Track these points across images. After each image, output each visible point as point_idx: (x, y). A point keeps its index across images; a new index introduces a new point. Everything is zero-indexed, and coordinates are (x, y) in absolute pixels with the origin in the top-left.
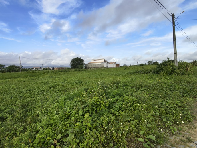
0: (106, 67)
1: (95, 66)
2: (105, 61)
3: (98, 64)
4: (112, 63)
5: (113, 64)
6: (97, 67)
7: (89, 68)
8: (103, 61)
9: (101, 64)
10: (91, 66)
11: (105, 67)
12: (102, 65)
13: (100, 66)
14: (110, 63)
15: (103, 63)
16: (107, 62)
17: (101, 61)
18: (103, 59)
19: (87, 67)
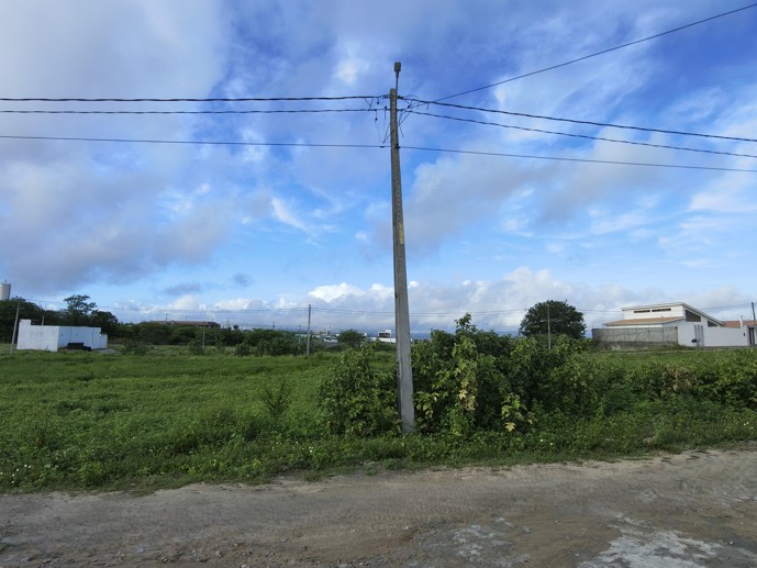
0: (689, 344)
1: (633, 339)
2: (692, 315)
3: (649, 330)
5: (745, 328)
6: (643, 344)
7: (607, 345)
8: (679, 312)
9: (662, 330)
10: (617, 339)
11: (681, 343)
12: (668, 336)
13: (658, 338)
14: (723, 324)
15: (674, 325)
16: (702, 318)
17: (666, 314)
18: (684, 305)
19: (598, 341)
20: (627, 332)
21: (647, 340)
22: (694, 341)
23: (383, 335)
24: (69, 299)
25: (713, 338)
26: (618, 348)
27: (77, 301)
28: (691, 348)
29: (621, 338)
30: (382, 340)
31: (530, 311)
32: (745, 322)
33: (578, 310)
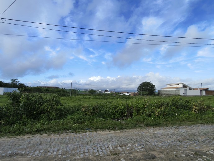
0: (183, 95)
1: (168, 93)
2: (185, 86)
3: (172, 91)
4: (197, 89)
5: (199, 91)
6: (171, 94)
7: (162, 95)
8: (181, 86)
9: (176, 91)
10: (164, 93)
11: (180, 94)
13: (174, 93)
14: (194, 89)
15: (179, 89)
16: (188, 87)
17: (178, 86)
18: (182, 83)
19: (159, 94)
20: (167, 91)
21: (172, 93)
22: (184, 94)
23: (106, 91)
24: (12, 80)
25: (190, 93)
26: (164, 96)
27: (14, 80)
28: (182, 96)
29: (165, 93)
30: (105, 92)
31: (140, 85)
32: (199, 89)
33: (154, 85)
